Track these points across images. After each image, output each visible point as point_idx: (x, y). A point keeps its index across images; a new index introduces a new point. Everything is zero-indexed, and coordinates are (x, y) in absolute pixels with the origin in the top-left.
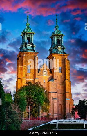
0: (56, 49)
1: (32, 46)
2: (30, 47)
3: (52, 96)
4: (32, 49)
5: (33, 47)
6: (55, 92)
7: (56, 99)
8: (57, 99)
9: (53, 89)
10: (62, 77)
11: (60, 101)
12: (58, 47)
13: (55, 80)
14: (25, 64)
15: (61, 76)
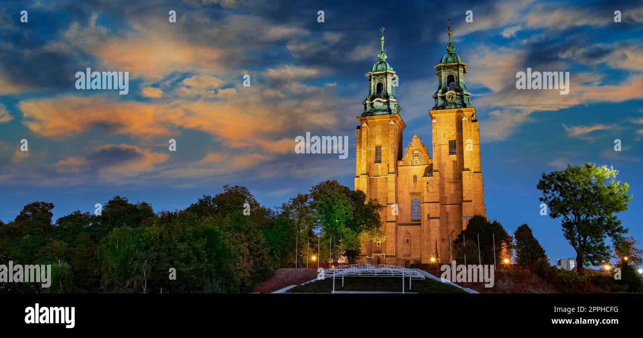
0: (443, 98)
1: (385, 101)
2: (381, 104)
3: (427, 212)
4: (386, 107)
5: (388, 103)
6: (436, 200)
7: (435, 218)
8: (439, 218)
9: (430, 195)
10: (458, 164)
11: (453, 222)
12: (447, 94)
13: (434, 173)
14: (365, 143)
15: (454, 162)
